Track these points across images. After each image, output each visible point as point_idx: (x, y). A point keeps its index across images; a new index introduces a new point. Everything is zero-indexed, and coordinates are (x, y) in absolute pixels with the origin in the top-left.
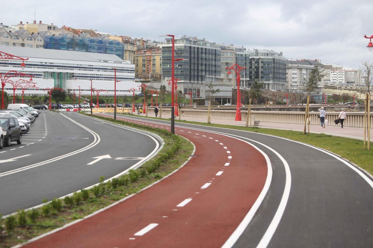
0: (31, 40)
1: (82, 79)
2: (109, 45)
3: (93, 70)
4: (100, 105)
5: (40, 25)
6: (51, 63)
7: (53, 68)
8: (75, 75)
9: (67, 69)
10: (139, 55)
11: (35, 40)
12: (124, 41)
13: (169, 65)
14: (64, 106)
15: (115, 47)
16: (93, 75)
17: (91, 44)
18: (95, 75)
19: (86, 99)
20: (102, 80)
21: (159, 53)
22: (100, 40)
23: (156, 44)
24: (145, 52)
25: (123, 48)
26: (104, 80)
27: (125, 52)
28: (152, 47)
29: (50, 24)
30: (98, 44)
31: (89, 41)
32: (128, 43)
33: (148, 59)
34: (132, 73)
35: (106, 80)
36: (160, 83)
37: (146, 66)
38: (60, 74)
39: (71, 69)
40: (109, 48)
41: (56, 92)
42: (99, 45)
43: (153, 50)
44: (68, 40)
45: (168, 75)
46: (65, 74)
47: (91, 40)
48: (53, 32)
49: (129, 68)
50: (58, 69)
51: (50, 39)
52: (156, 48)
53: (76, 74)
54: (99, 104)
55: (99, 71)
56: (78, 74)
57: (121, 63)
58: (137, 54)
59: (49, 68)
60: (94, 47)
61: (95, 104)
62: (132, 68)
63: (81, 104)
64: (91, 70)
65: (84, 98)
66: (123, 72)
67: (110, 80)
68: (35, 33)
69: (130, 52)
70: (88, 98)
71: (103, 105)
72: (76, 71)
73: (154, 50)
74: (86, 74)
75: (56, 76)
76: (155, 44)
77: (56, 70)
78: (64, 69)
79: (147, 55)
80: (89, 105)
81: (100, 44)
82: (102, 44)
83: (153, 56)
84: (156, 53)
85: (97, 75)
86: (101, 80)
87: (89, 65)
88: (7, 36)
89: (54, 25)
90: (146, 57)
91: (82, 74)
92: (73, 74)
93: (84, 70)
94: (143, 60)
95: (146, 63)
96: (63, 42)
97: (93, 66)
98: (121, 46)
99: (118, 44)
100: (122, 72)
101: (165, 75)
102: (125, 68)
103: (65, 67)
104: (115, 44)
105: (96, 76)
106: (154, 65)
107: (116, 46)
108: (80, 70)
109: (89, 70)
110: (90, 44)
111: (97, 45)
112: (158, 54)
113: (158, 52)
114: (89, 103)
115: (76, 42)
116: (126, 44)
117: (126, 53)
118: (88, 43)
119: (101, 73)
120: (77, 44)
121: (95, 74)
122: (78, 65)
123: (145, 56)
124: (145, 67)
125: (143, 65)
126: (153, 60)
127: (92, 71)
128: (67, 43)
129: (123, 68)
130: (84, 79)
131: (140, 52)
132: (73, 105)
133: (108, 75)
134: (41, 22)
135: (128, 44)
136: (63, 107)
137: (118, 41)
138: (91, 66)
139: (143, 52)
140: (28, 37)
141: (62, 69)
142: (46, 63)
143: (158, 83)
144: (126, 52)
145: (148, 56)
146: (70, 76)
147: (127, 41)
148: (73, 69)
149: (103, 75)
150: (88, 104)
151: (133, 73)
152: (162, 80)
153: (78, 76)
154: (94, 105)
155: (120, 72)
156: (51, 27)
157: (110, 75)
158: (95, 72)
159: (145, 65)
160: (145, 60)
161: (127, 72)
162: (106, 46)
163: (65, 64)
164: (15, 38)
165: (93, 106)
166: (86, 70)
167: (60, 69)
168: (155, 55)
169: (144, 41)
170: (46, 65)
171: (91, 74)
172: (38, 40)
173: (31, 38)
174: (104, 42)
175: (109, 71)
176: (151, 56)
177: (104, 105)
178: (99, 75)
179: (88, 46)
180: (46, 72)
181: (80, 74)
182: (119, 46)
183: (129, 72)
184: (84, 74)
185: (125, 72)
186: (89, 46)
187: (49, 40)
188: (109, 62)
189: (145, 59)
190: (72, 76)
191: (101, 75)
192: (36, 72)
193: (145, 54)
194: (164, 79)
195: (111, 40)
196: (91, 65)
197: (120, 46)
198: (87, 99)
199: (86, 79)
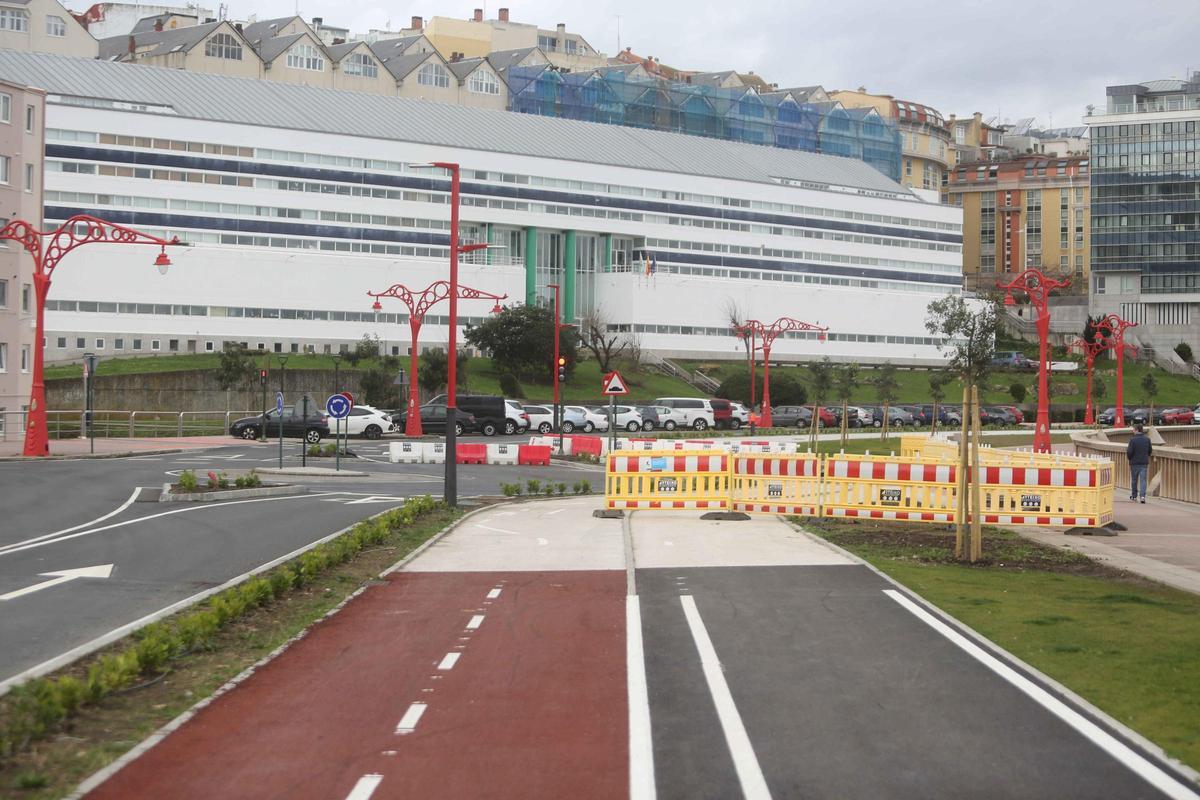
0: (442, 83)
1: (686, 271)
2: (833, 131)
3: (745, 228)
4: (781, 412)
5: (502, 25)
6: (508, 178)
7: (524, 206)
8: (647, 248)
9: (601, 214)
10: (968, 189)
11: (461, 83)
12: (903, 114)
13: (1125, 220)
14: (536, 419)
15: (859, 140)
16: (745, 250)
17: (747, 118)
18: (755, 251)
19: (704, 379)
20: (797, 279)
21: (1055, 180)
22: (786, 103)
23: (1037, 141)
24: (993, 174)
25: (897, 145)
26: (808, 280)
27: (904, 168)
28: (1025, 152)
29: (550, 27)
30: (780, 122)
31: (737, 106)
32: (919, 124)
33: (1009, 207)
34: (948, 249)
35: (817, 280)
36: (1080, 308)
37: (997, 236)
38: (563, 238)
39: (626, 216)
40: (833, 141)
41: (519, 333)
42: (784, 128)
43: (1030, 164)
44: (630, 96)
45: (1120, 266)
46: (593, 240)
47: (747, 98)
48: (560, 60)
49: (933, 224)
50: (550, 209)
51: (539, 83)
52: (1040, 158)
53: (652, 242)
54: (774, 404)
55: (778, 231)
56: (663, 243)
57: (890, 196)
58: (957, 185)
59: (496, 204)
60: (760, 135)
61: (746, 405)
62: (950, 226)
63: (660, 403)
64: (735, 227)
65: (692, 371)
66: (904, 244)
67: (835, 282)
68: (466, 57)
69: (926, 168)
70: (712, 372)
71: (796, 412)
72: (653, 229)
73: (1036, 167)
74: (708, 247)
75: (542, 247)
76: (1033, 141)
77: (536, 216)
78: (588, 213)
79: (1001, 186)
80: (707, 413)
81: (787, 124)
82: (799, 121)
83: (1031, 192)
84: (1045, 180)
85: (767, 252)
86: (788, 278)
87: (725, 201)
88: (312, 56)
89: (568, 30)
90: (995, 198)
91: (686, 245)
92: (639, 240)
93: (698, 223)
94: (984, 210)
95: (996, 223)
96: (606, 102)
97: (746, 203)
98: (888, 137)
99: (874, 124)
100: (896, 243)
101: (1106, 267)
102: (915, 222)
103: (590, 200)
104: (857, 123)
105: (761, 257)
106: (1034, 231)
107: (862, 135)
108: (673, 221)
109: (725, 226)
110: (740, 117)
111: (773, 127)
112: (1051, 185)
113: (1050, 172)
114: (706, 402)
115: (672, 104)
116: (910, 128)
117: (909, 171)
118: (728, 115)
119: (789, 241)
120: (673, 114)
121: (758, 245)
122: (664, 194)
123: (991, 192)
124: (992, 242)
125: (984, 232)
126: (1030, 209)
127: (740, 233)
128: (626, 108)
129: (905, 221)
130: (697, 272)
131: (970, 176)
132: (605, 412)
133: (826, 257)
134: (504, 13)
135: (921, 130)
136: (521, 422)
137: (872, 112)
138: (735, 202)
139: (981, 177)
140: (425, 70)
141: (576, 211)
142: (481, 175)
143: (1068, 307)
144: (908, 165)
145: (1009, 192)
146: (621, 256)
147: (915, 118)
148: (638, 218)
149: (798, 254)
150: (701, 405)
151: (955, 249)
152: (1091, 292)
153: (662, 257)
154: (739, 411)
155: (887, 242)
156: (554, 42)
157: (836, 258)
158: (757, 238)
159: (992, 232)
160: (992, 210)
161: (923, 246)
162: (816, 132)
163: (591, 185)
164: (357, 69)
165: (738, 419)
166: (708, 225)
167: (564, 210)
168: (1039, 185)
169: (985, 128)
170: (479, 186)
171: (735, 249)
172: (478, 86)
173: (442, 73)
174: (806, 113)
175: (830, 237)
176: (1019, 191)
177: (803, 411)
178: (778, 253)
179: (732, 126)
180: (483, 225)
181: (674, 244)
182: (877, 138)
183: (932, 247)
184: (697, 246)
185: (915, 245)
186: (735, 130)
187: (532, 89)
188: (831, 188)
189: (995, 206)
190: (631, 253)
191: (788, 254)
192: (424, 223)
193: (995, 183)
194: (1102, 284)
195: (838, 107)
196: (735, 197)
197: (882, 135)
198: (709, 376)
199: (708, 272)
